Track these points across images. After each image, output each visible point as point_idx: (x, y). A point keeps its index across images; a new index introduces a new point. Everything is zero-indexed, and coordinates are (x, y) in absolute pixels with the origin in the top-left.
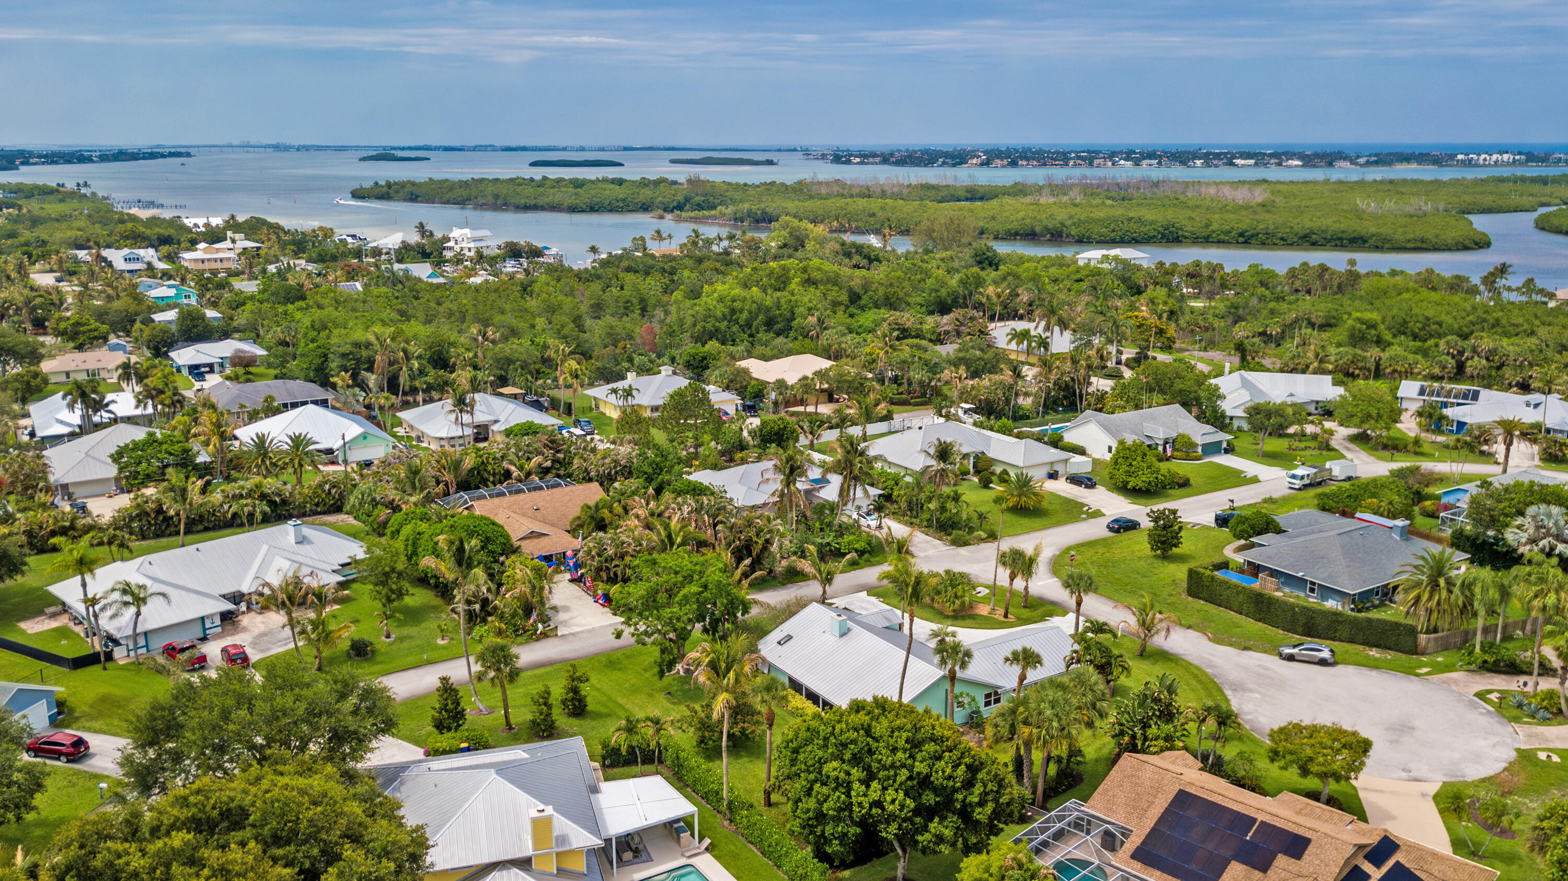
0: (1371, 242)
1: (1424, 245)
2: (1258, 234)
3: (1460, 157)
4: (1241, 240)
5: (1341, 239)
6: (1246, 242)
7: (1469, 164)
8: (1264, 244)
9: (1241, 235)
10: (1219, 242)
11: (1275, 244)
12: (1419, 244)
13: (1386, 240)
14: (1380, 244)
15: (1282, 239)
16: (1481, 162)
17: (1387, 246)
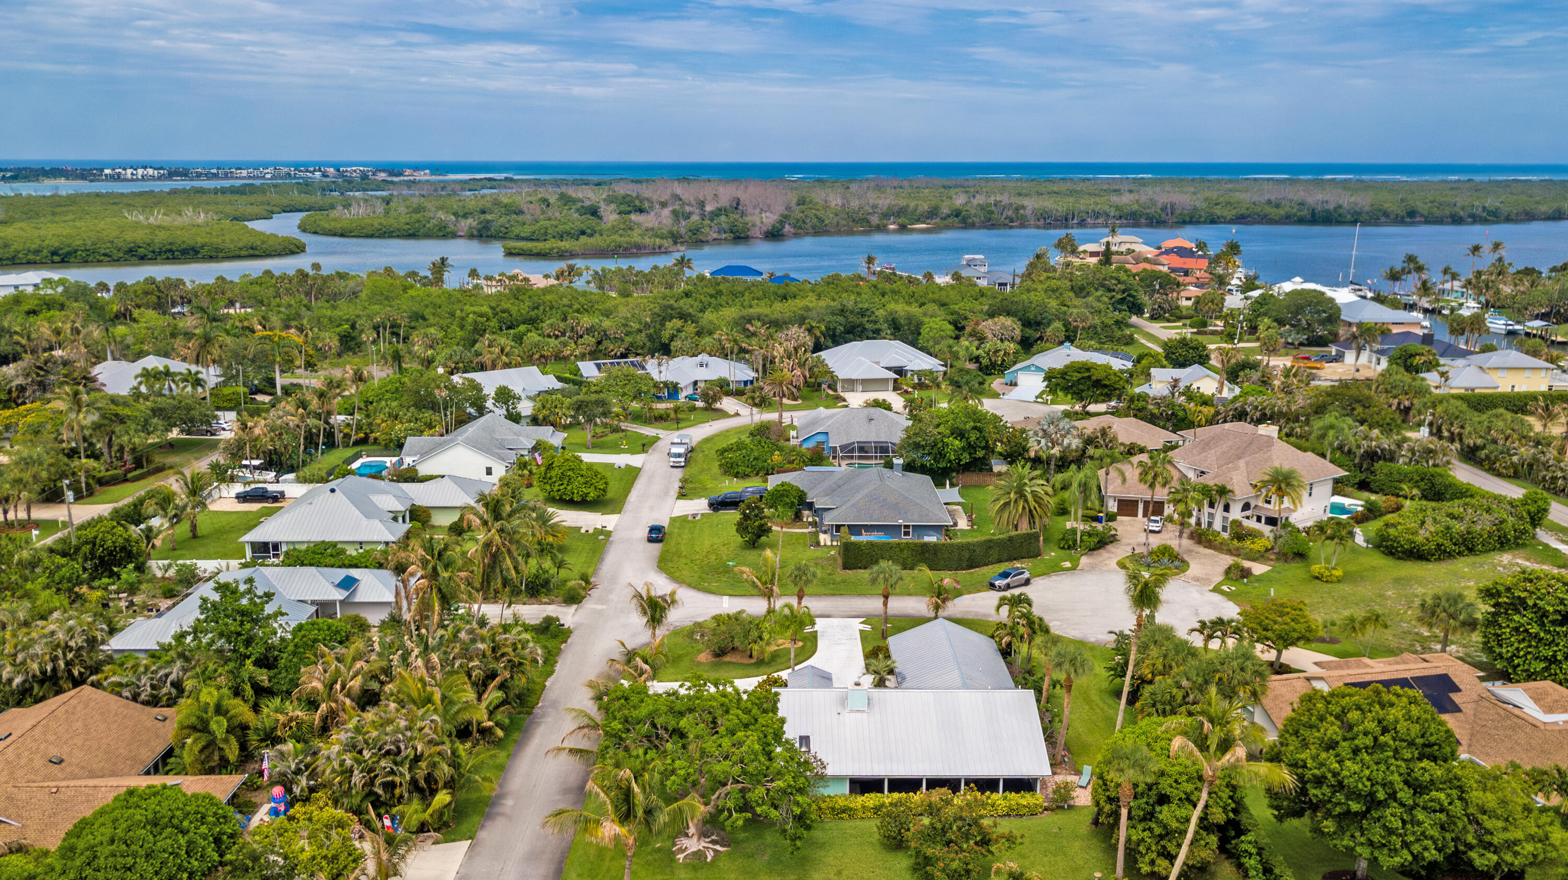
0: (204, 252)
1: (257, 253)
2: (76, 251)
3: (107, 171)
4: (56, 258)
5: (170, 251)
6: (63, 261)
7: (117, 178)
8: (87, 262)
9: (54, 253)
10: (29, 263)
11: (99, 261)
12: (252, 252)
13: (218, 250)
14: (213, 254)
15: (105, 255)
16: (129, 176)
17: (221, 255)
